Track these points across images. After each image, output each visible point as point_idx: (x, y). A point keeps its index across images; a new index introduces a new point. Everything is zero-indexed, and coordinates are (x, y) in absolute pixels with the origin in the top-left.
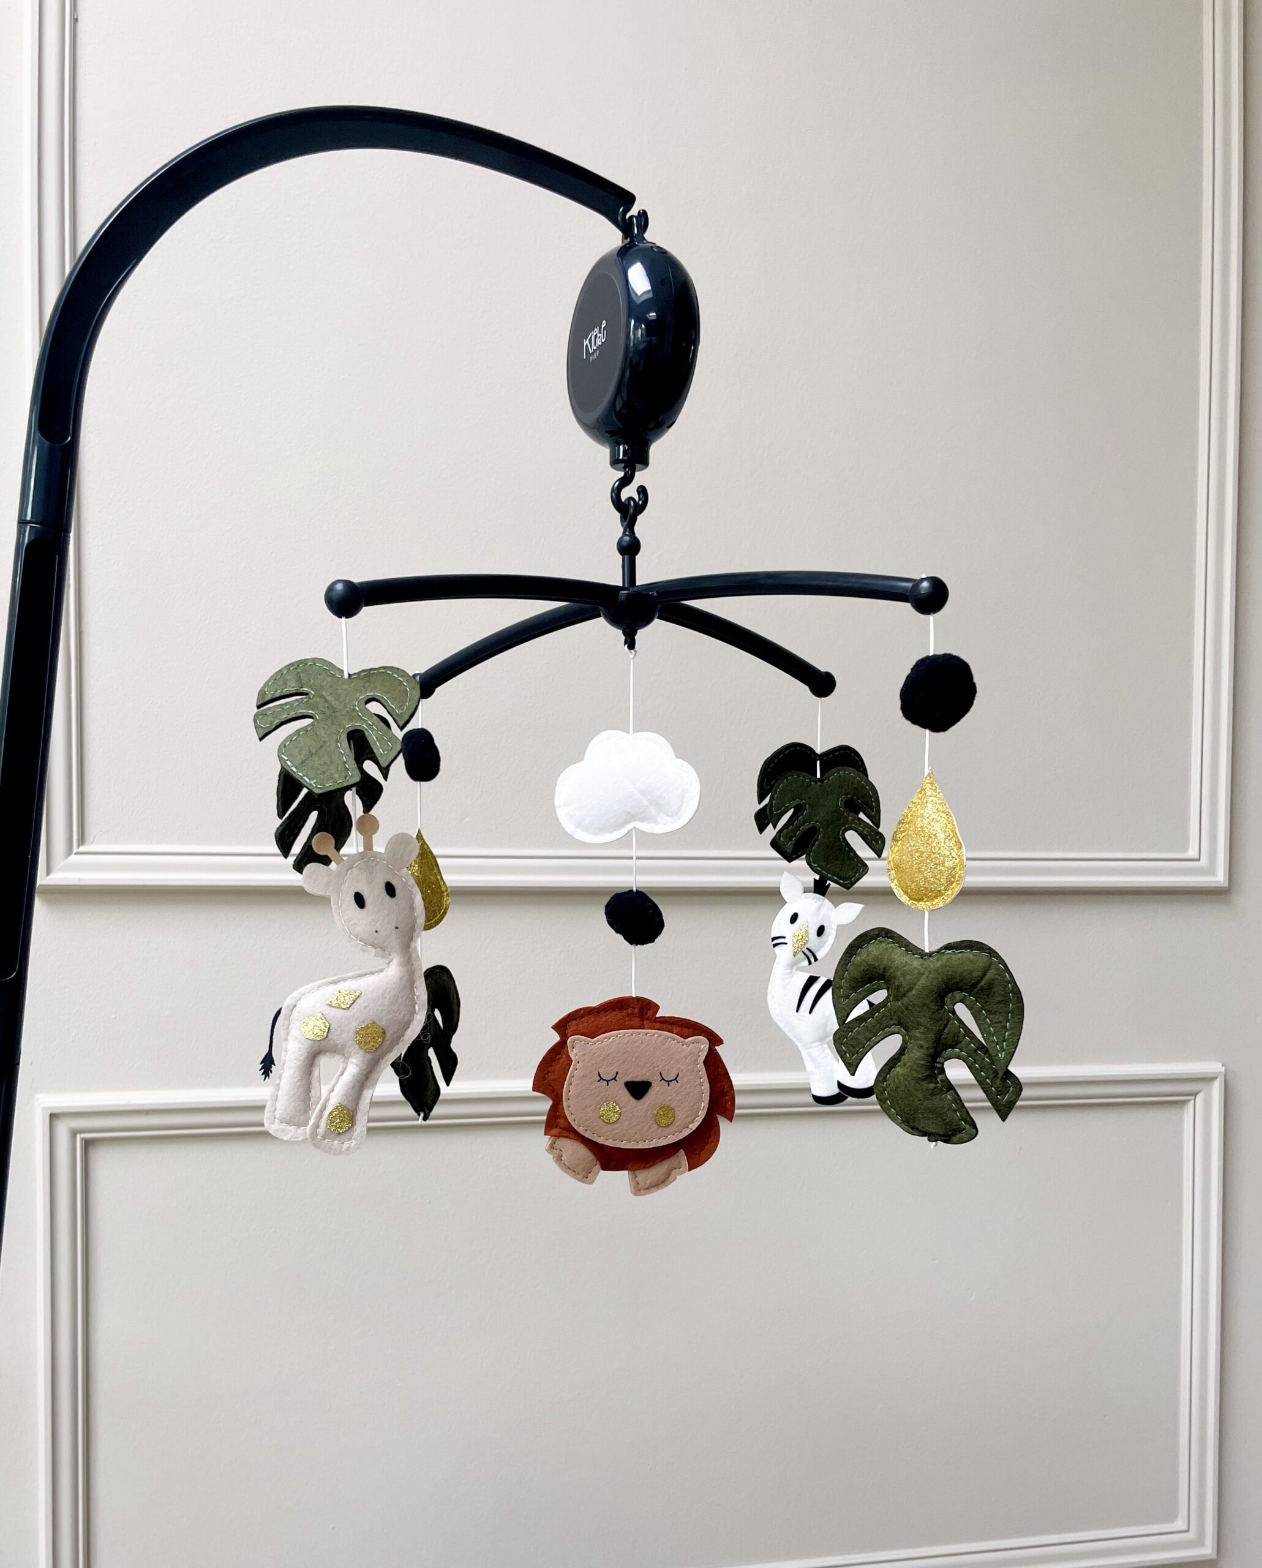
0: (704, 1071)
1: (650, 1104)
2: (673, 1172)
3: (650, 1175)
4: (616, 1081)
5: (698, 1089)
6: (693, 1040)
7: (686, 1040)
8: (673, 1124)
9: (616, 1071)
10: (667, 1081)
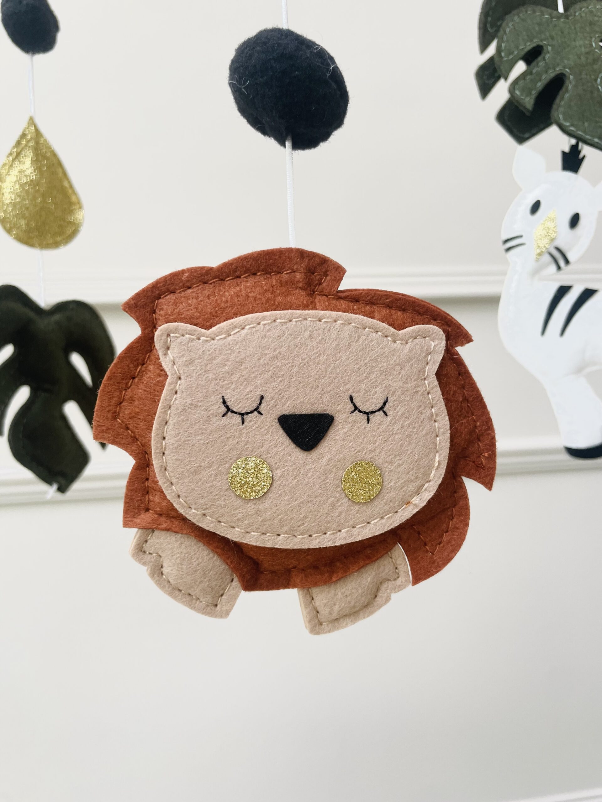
0: (438, 392)
1: (330, 459)
2: (385, 586)
3: (340, 595)
4: (260, 413)
5: (427, 427)
6: (414, 331)
7: (401, 332)
8: (381, 496)
9: (259, 393)
10: (365, 413)
